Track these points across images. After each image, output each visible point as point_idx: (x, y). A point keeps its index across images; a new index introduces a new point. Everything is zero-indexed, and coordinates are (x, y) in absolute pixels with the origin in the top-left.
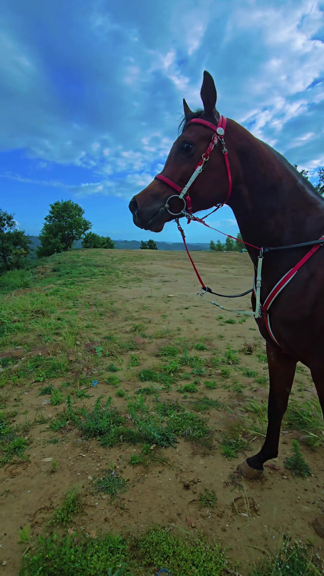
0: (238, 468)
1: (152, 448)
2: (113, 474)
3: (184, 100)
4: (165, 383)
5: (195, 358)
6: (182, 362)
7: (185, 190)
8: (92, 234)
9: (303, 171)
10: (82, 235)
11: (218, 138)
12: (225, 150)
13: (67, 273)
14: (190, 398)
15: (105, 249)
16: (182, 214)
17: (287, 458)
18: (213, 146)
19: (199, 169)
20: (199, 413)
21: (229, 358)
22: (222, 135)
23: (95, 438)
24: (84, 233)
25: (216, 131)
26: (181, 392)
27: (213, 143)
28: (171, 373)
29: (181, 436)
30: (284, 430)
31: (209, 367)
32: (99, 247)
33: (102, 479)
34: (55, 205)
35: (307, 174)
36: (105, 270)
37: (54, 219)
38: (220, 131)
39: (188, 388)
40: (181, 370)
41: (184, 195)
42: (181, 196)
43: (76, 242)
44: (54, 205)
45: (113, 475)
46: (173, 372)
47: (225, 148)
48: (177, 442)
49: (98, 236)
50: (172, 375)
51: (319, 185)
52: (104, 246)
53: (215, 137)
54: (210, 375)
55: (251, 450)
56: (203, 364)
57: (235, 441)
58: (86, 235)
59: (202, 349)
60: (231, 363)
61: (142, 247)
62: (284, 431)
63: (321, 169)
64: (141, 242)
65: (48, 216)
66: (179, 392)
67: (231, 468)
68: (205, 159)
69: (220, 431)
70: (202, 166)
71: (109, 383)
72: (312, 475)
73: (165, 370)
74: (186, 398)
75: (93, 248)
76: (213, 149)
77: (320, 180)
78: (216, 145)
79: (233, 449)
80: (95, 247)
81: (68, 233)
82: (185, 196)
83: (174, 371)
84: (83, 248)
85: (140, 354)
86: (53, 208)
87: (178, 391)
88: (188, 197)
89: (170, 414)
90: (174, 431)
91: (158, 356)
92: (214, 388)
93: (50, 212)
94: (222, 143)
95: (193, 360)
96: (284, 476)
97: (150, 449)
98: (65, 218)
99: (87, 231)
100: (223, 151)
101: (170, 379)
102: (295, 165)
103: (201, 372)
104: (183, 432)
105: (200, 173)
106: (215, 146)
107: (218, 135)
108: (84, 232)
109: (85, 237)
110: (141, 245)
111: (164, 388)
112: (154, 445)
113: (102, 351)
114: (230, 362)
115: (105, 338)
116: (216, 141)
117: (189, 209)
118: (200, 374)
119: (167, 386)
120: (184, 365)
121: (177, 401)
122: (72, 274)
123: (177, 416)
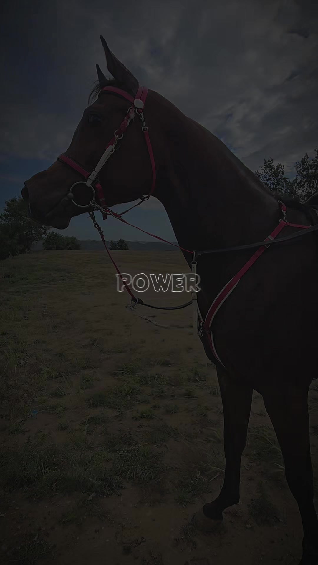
0: (193, 519)
1: (90, 498)
2: (35, 539)
3: (97, 66)
4: (119, 409)
5: (156, 376)
6: (142, 381)
7: (93, 176)
8: (54, 234)
9: (279, 165)
10: (43, 236)
11: (135, 111)
12: (145, 127)
13: (22, 279)
14: (146, 426)
15: (69, 250)
16: (91, 206)
17: (252, 500)
18: (129, 121)
19: (110, 149)
20: (155, 446)
21: (196, 374)
22: (141, 109)
23: (22, 488)
24: (45, 233)
25: (133, 104)
26: (136, 419)
27: (129, 118)
28: (128, 395)
29: (129, 479)
30: (252, 461)
31: (173, 386)
32: (62, 249)
33: (19, 548)
34: (11, 202)
35: (283, 168)
36: (67, 274)
37: (10, 218)
38: (139, 103)
39: (145, 413)
40: (139, 391)
41: (92, 182)
42: (89, 183)
43: (36, 243)
44: (9, 202)
45: (35, 541)
46: (129, 394)
47: (144, 125)
48: (122, 488)
49: (61, 236)
50: (129, 398)
51: (296, 179)
52: (68, 247)
53: (131, 110)
54: (172, 396)
55: (211, 492)
56: (165, 383)
57: (192, 482)
58: (48, 234)
59: (166, 364)
60: (199, 381)
61: (111, 247)
62: (251, 463)
63: (298, 164)
64: (110, 242)
65: (3, 214)
66: (135, 419)
67: (185, 519)
68: (117, 136)
69: (176, 468)
70: (114, 146)
71: (51, 412)
72: (280, 520)
73: (121, 392)
74: (142, 427)
75: (56, 249)
76: (128, 124)
77: (297, 174)
78: (132, 119)
79: (190, 492)
80: (58, 248)
81: (27, 233)
82: (94, 183)
83: (131, 392)
84: (44, 249)
85: (94, 373)
86: (8, 205)
87: (133, 418)
88: (98, 186)
89: (119, 450)
90: (120, 472)
91: (115, 375)
92: (175, 412)
93: (6, 210)
94: (141, 118)
95: (155, 378)
96: (247, 525)
97: (88, 500)
98: (23, 217)
99: (48, 231)
100: (142, 128)
101: (125, 403)
102: (271, 159)
103: (162, 392)
104: (131, 473)
105: (112, 155)
106: (132, 121)
107: (136, 108)
108: (45, 231)
109: (46, 237)
110: (111, 245)
111: (117, 415)
112: (94, 494)
113: (48, 372)
114: (197, 379)
115: (56, 355)
116: (132, 115)
117: (102, 200)
118: (161, 395)
119: (120, 413)
120: (144, 385)
121: (130, 432)
122: (27, 279)
123: (128, 451)
